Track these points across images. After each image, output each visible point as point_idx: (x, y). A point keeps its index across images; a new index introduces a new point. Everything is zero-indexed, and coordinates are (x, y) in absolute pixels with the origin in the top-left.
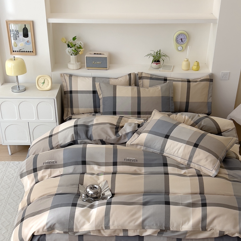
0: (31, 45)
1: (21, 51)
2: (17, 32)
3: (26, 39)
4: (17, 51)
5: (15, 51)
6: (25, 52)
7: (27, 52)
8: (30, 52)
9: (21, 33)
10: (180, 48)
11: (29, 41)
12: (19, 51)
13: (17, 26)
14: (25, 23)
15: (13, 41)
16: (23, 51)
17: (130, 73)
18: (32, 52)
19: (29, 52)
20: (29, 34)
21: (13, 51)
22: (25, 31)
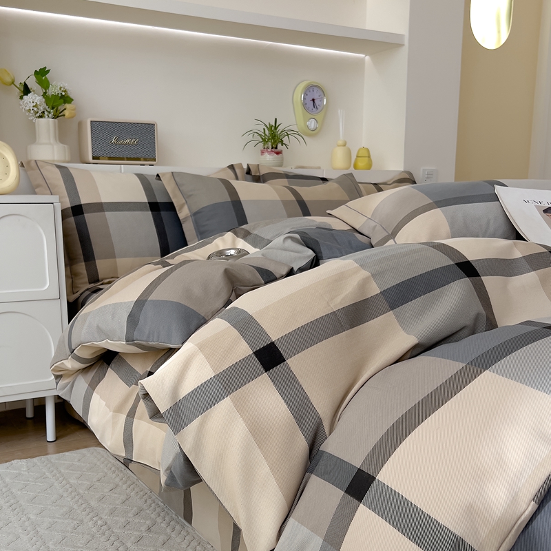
10: (312, 124)
17: (232, 165)
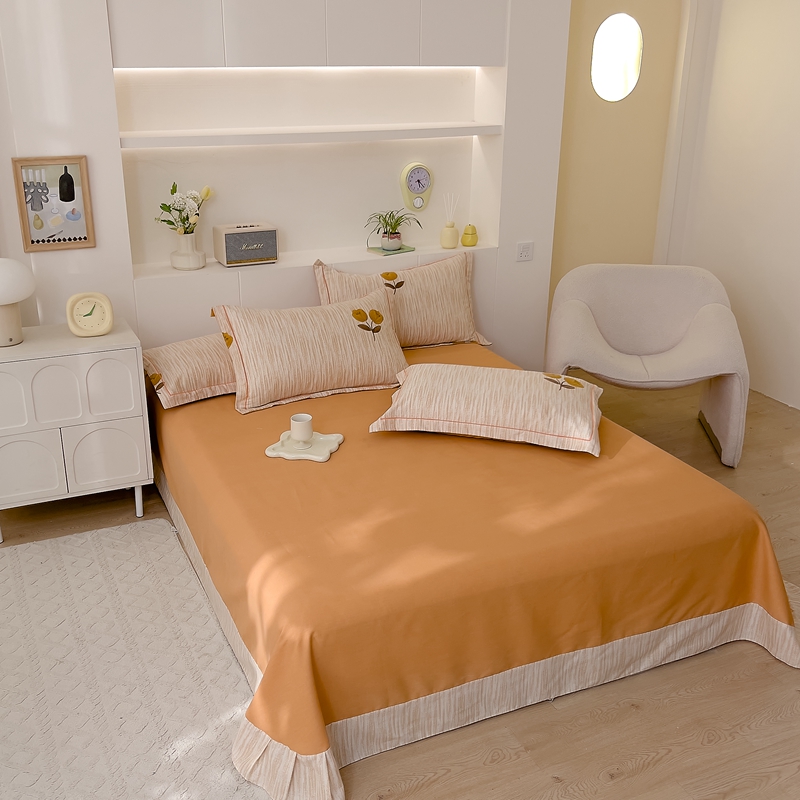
0: (82, 220)
1: (54, 241)
2: (45, 187)
3: (69, 205)
4: (43, 241)
5: (38, 242)
6: (64, 240)
7: (70, 239)
8: (80, 239)
9: (54, 191)
10: (418, 202)
11: (77, 209)
12: (49, 241)
13: (43, 171)
14: (66, 163)
15: (32, 214)
16: (59, 240)
18: (85, 238)
19: (75, 239)
20: (77, 190)
21: (33, 242)
22: (65, 184)
